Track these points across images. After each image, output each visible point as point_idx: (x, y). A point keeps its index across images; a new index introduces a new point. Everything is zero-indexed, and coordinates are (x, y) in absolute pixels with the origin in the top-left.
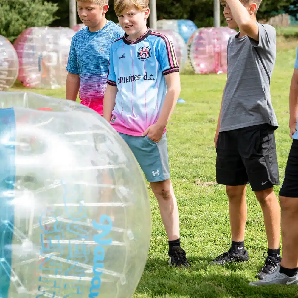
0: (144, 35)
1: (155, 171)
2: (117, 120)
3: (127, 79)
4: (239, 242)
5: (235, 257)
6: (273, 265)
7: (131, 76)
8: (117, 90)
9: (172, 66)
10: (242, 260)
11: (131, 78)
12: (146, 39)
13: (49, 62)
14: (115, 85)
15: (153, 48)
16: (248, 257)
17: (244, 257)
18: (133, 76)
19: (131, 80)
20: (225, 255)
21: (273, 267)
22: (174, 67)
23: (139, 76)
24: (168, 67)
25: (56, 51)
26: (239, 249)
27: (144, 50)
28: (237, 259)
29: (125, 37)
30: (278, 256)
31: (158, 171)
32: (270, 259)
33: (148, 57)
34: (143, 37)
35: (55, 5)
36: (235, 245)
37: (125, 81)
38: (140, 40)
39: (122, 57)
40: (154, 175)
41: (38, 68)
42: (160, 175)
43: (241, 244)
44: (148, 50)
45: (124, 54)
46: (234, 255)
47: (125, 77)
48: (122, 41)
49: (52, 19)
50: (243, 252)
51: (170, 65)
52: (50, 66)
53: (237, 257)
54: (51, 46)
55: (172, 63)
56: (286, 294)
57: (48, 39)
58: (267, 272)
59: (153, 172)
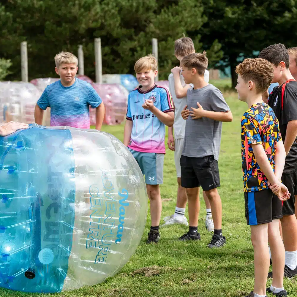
0: (152, 88)
1: (152, 177)
2: (133, 144)
3: (140, 117)
4: (195, 227)
5: (191, 237)
6: (217, 240)
7: (143, 115)
8: (133, 123)
9: (171, 108)
10: (197, 239)
11: (143, 116)
12: (153, 90)
13: (12, 112)
14: (132, 120)
15: (158, 95)
16: (200, 237)
17: (198, 237)
18: (145, 115)
19: (143, 118)
20: (185, 235)
21: (217, 241)
22: (172, 109)
23: (149, 115)
24: (168, 108)
25: (18, 103)
26: (194, 231)
27: (152, 98)
28: (193, 238)
29: (139, 88)
30: (220, 234)
31: (153, 178)
32: (216, 236)
33: (155, 102)
34: (152, 89)
35: (9, 61)
36: (192, 228)
37: (140, 118)
38: (149, 91)
39: (137, 102)
40: (150, 180)
41: (2, 117)
42: (154, 181)
43: (195, 228)
44: (155, 97)
45: (139, 100)
46: (191, 236)
47: (139, 116)
48: (137, 91)
49: (5, 74)
50: (197, 234)
51: (169, 107)
52: (13, 116)
53: (193, 237)
54: (15, 99)
55: (170, 106)
56: (227, 253)
57: (12, 92)
58: (214, 244)
59: (150, 178)
